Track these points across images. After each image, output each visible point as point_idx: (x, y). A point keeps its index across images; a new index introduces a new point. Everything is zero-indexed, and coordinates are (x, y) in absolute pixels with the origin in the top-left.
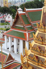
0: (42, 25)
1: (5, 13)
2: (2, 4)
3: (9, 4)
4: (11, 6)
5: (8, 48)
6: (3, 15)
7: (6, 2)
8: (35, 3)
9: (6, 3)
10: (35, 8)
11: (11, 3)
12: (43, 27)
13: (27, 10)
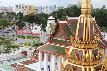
0: (78, 39)
1: (32, 23)
2: (24, 11)
3: (35, 11)
4: (37, 13)
5: (43, 69)
6: (29, 25)
7: (30, 8)
8: (72, 10)
9: (30, 10)
10: (72, 17)
11: (37, 10)
12: (79, 42)
13: (69, 18)
